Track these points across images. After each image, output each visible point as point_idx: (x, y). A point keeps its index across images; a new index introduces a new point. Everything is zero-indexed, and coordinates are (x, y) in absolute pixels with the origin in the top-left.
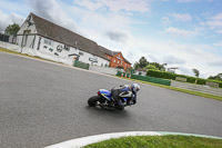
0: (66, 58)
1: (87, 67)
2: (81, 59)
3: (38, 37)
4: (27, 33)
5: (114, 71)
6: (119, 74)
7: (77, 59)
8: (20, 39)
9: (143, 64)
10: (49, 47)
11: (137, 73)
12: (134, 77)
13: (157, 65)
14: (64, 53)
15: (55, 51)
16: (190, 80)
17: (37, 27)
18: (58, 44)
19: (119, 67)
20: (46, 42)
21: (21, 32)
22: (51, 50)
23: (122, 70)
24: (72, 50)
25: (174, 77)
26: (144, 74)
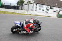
0: (52, 13)
3: (35, 4)
4: (29, 3)
8: (25, 7)
14: (51, 11)
15: (46, 10)
18: (47, 6)
20: (40, 6)
21: (25, 3)
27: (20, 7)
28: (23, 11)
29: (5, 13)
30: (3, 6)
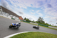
1: (14, 19)
2: (13, 18)
5: (20, 20)
6: (21, 21)
7: (12, 17)
10: (5, 14)
13: (28, 19)
16: (33, 22)
17: (2, 9)
25: (30, 21)
26: (25, 21)
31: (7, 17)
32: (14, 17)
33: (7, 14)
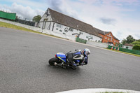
0: (70, 36)
1: (85, 42)
3: (52, 23)
4: (46, 20)
7: (78, 37)
8: (41, 24)
9: (130, 40)
10: (60, 29)
11: (125, 47)
12: (121, 50)
14: (70, 33)
15: (63, 31)
17: (52, 17)
18: (65, 27)
19: (109, 43)
20: (57, 26)
21: (42, 20)
22: (61, 31)
23: (112, 45)
24: (75, 31)
27: (36, 23)
28: (38, 29)
29: (18, 28)
30: (17, 20)
31: (64, 36)
32: (84, 36)
33: (63, 28)
